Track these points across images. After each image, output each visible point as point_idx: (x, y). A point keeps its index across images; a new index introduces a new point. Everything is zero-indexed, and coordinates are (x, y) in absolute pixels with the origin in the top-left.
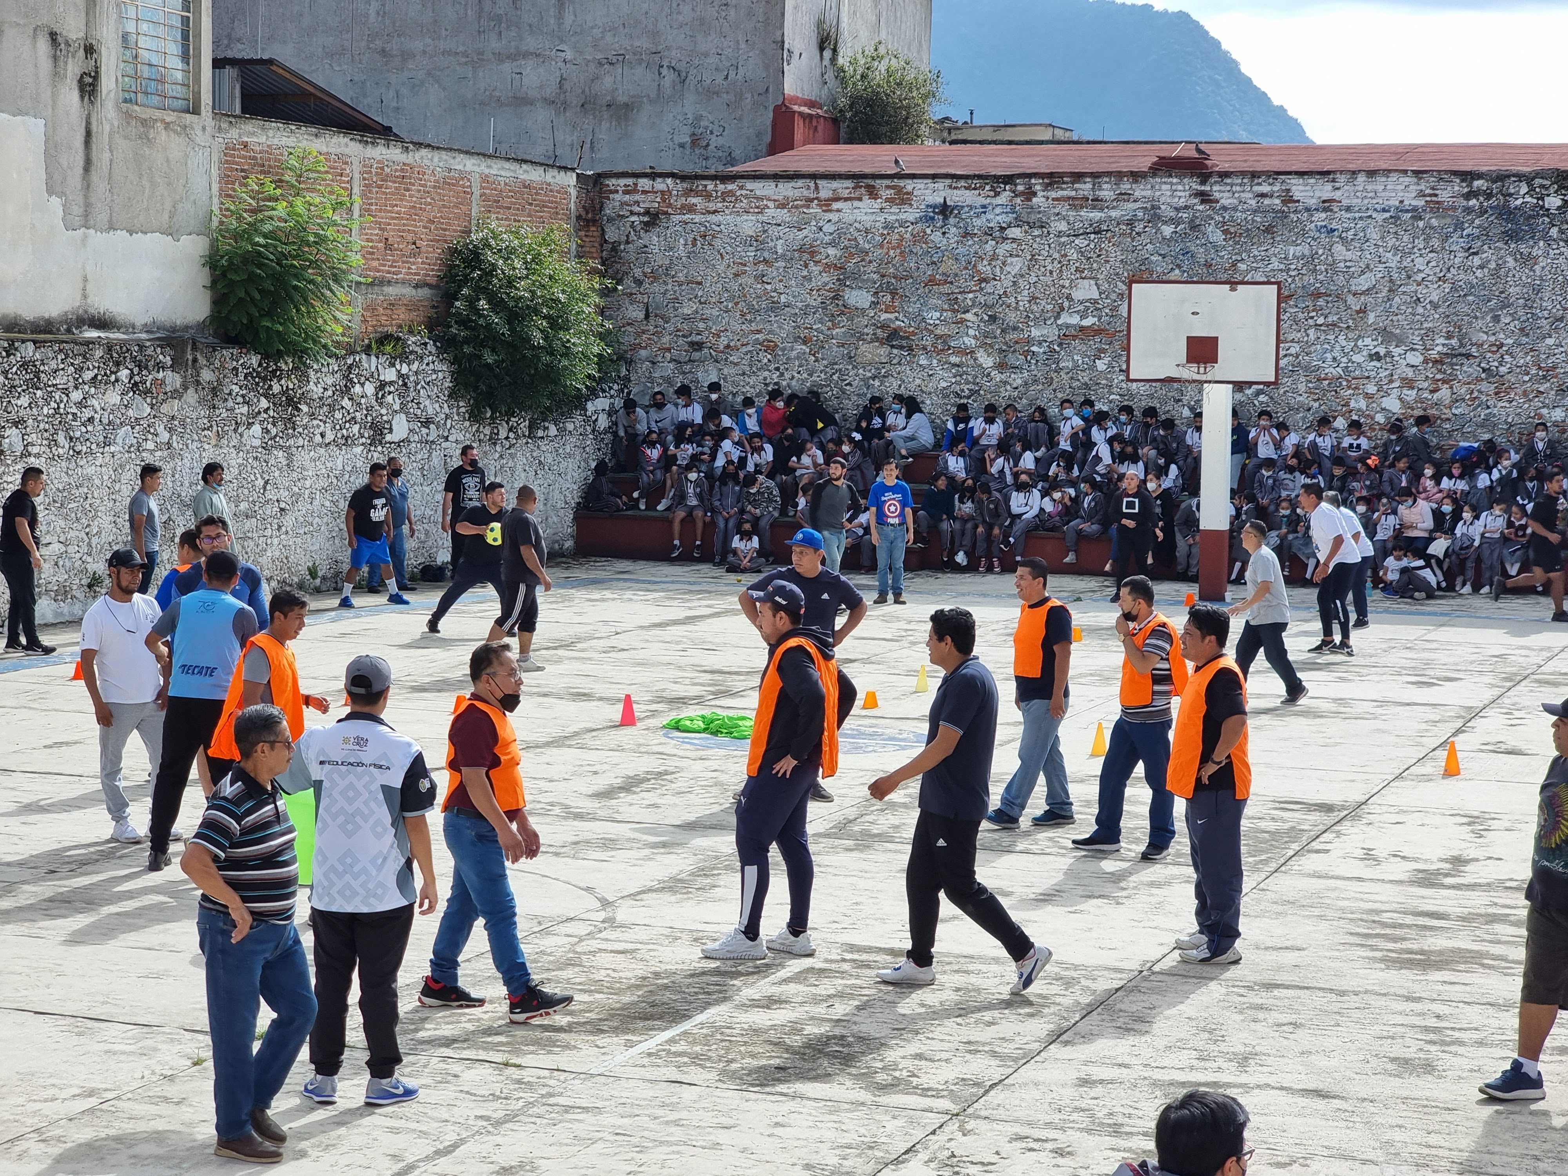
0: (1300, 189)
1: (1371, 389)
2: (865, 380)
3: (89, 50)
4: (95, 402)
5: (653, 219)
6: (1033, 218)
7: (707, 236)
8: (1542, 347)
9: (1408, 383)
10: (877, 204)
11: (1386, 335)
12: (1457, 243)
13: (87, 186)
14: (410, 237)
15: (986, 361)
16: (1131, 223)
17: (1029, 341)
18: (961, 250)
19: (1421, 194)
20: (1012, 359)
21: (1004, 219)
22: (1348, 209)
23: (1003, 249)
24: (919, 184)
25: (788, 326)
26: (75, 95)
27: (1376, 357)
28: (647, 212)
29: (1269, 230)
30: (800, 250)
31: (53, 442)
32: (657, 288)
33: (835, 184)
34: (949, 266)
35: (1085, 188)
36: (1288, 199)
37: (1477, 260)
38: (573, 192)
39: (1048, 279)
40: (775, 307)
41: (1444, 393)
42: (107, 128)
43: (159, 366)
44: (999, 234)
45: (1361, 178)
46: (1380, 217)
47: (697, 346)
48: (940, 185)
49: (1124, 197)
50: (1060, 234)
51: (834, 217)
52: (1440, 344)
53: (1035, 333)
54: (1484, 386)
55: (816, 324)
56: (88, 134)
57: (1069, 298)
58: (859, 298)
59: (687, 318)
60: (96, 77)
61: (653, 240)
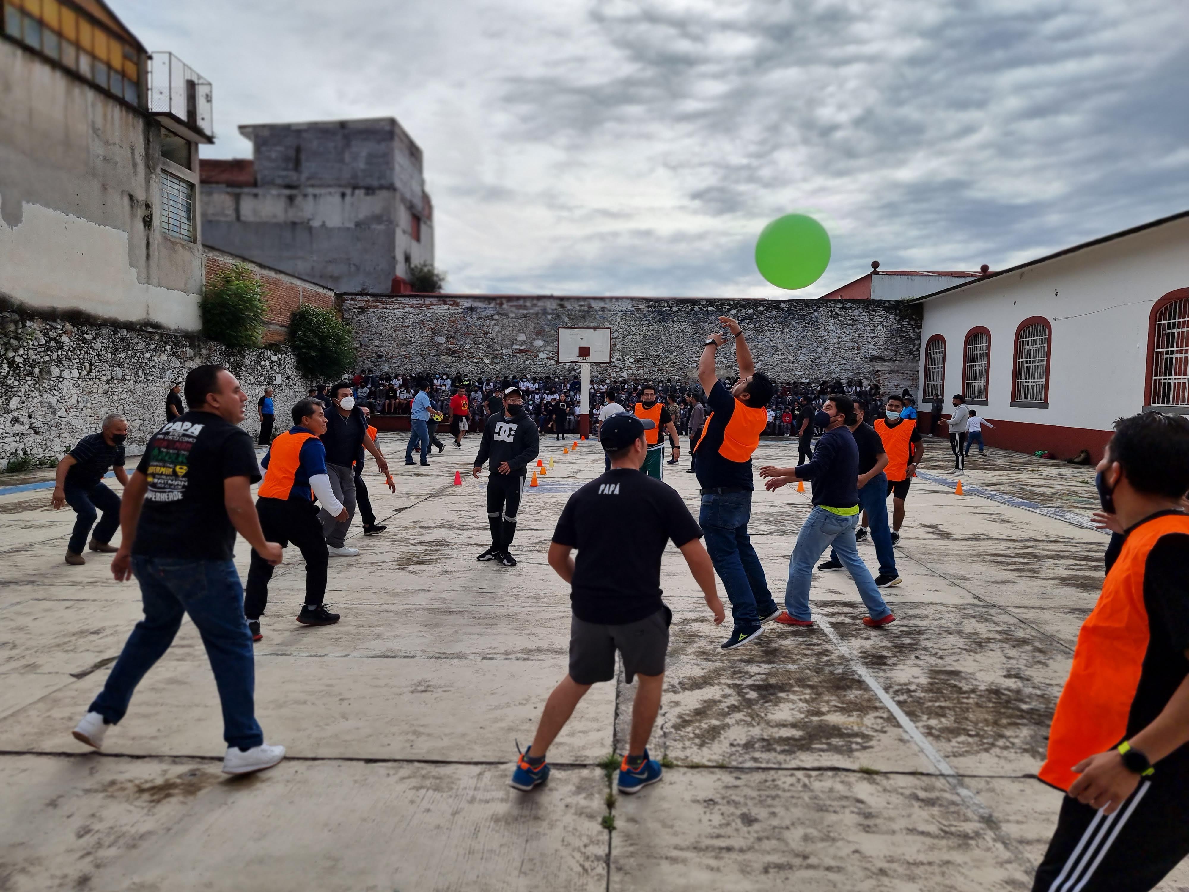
0: (594, 304)
1: (618, 370)
2: (443, 368)
3: (148, 206)
4: (156, 359)
5: (362, 311)
6: (503, 312)
7: (384, 317)
8: (672, 356)
9: (630, 368)
10: (447, 307)
11: (622, 352)
12: (644, 323)
13: (148, 266)
14: (278, 307)
15: (487, 362)
16: (537, 314)
17: (502, 355)
18: (478, 323)
19: (633, 306)
20: (496, 361)
21: (493, 312)
22: (610, 311)
23: (493, 322)
24: (462, 300)
25: (415, 349)
26: (141, 225)
27: (619, 359)
28: (360, 308)
29: (584, 317)
30: (419, 323)
31: (136, 375)
32: (364, 335)
33: (431, 299)
34: (474, 329)
35: (521, 302)
36: (590, 307)
37: (651, 328)
38: (333, 299)
39: (508, 333)
40: (410, 342)
41: (641, 371)
42: (156, 242)
43: (184, 346)
44: (491, 317)
45: (614, 300)
46: (620, 313)
47: (380, 357)
48: (470, 300)
49: (534, 305)
50: (512, 318)
51: (431, 311)
52: (640, 356)
53: (504, 351)
54: (654, 369)
55: (425, 349)
56: (148, 244)
57: (516, 340)
58: (440, 339)
59: (376, 346)
60: (151, 219)
61: (363, 318)
